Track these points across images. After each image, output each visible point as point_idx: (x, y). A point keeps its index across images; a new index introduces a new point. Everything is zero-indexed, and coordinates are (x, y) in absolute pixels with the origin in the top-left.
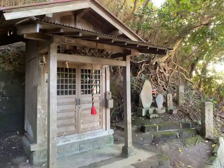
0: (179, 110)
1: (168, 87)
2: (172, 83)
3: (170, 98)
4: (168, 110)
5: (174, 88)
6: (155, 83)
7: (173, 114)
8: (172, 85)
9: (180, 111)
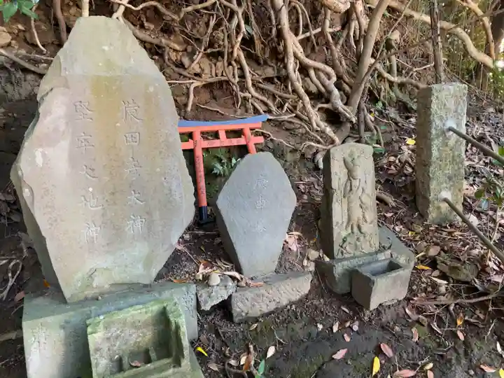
0: (422, 261)
1: (357, 99)
2: (396, 79)
3: (350, 175)
4: (339, 269)
5: (404, 109)
6: (270, 72)
7: (374, 305)
8: (396, 94)
9: (433, 264)
